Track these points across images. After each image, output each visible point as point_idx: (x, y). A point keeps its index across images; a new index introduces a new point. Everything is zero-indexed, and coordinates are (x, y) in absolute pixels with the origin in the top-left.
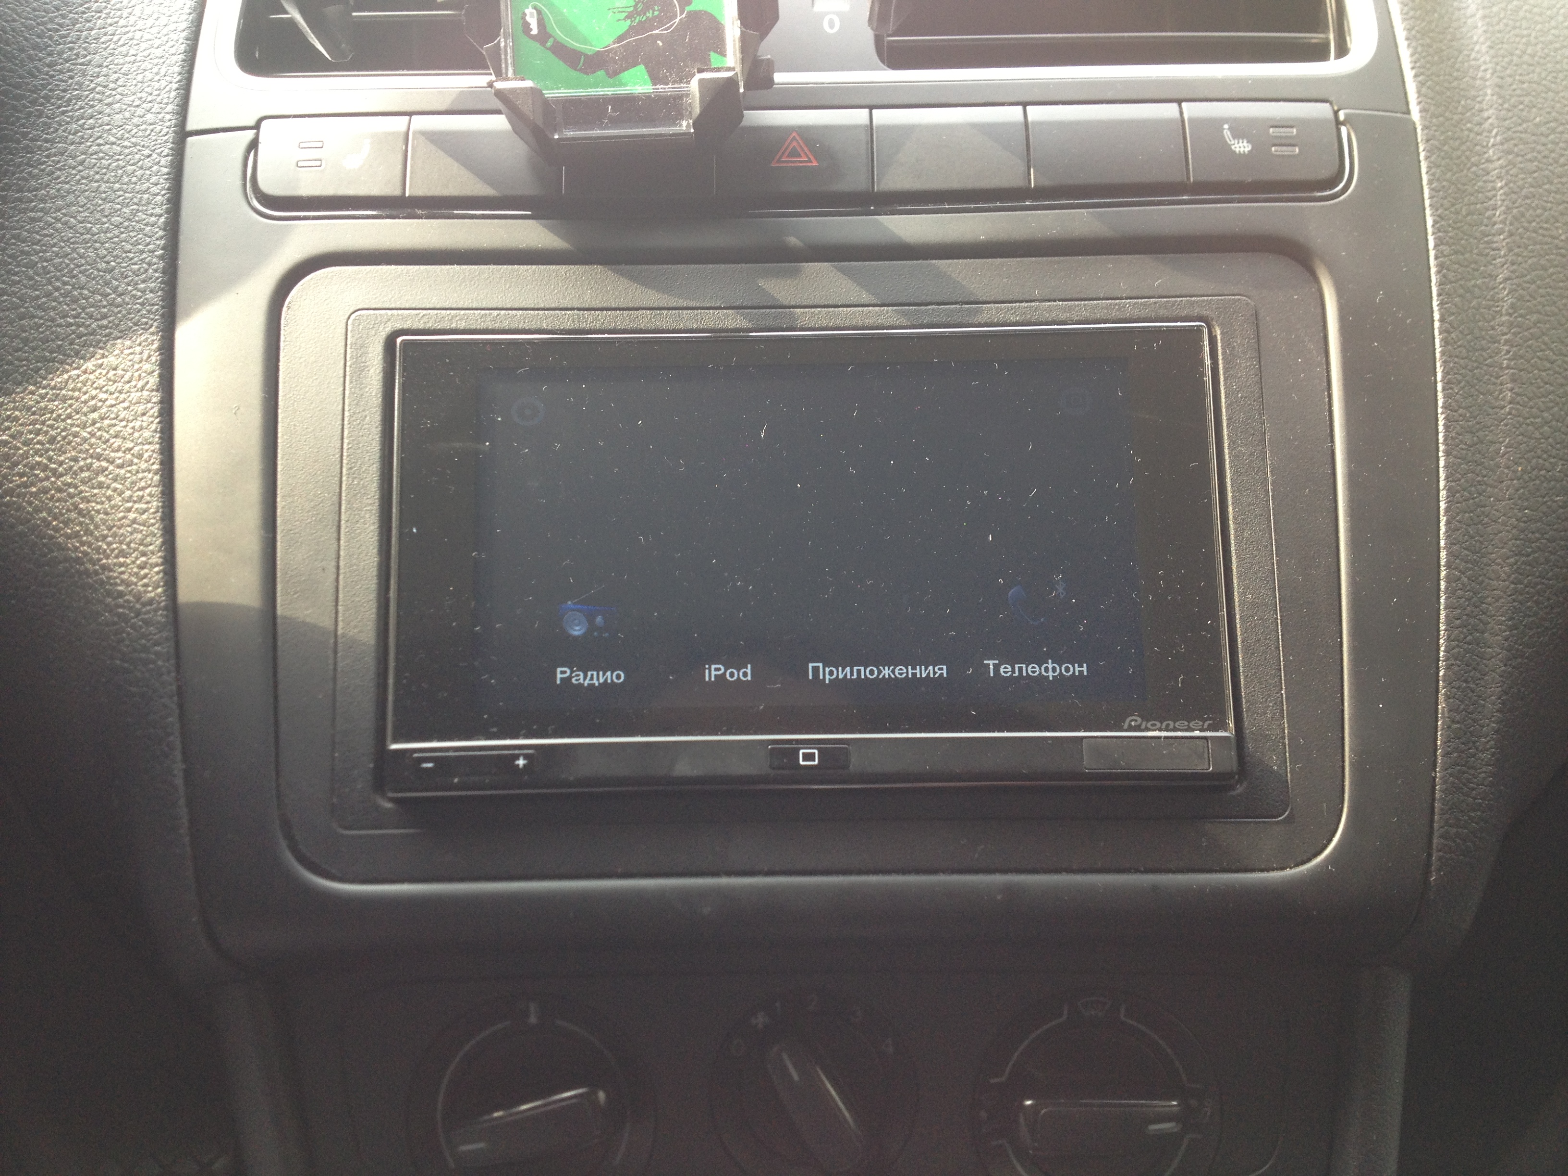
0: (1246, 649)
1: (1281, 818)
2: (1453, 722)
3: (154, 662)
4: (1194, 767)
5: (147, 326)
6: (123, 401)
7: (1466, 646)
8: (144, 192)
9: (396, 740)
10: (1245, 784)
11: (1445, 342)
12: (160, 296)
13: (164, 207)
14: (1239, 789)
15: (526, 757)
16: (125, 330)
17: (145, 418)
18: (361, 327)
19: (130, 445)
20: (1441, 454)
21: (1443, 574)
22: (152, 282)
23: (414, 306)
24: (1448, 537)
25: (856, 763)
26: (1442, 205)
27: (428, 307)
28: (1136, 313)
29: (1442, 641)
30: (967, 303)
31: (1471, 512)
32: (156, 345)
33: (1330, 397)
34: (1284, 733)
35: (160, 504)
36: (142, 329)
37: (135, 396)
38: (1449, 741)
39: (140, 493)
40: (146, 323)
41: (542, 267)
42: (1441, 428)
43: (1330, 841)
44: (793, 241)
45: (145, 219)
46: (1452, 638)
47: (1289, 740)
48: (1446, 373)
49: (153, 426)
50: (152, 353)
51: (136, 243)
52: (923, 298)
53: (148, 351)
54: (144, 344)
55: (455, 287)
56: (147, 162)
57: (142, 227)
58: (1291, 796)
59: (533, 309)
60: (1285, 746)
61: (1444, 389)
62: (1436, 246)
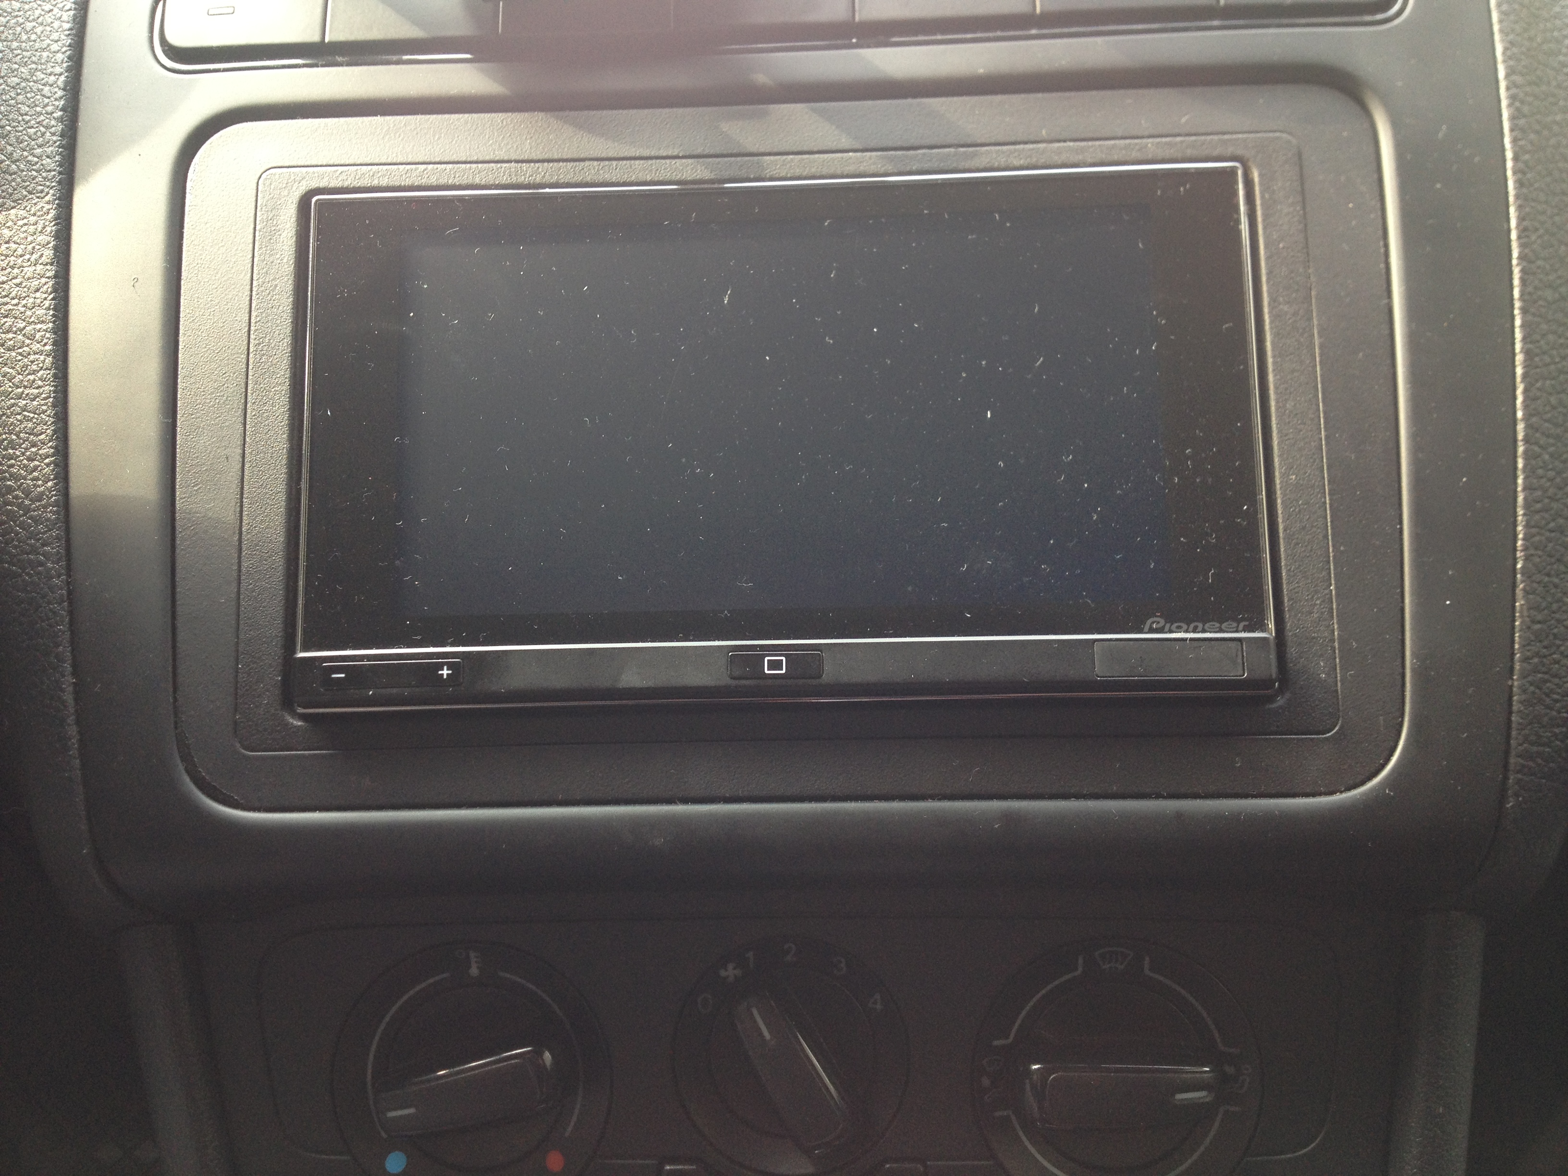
0: (1289, 538)
1: (1330, 734)
2: (1533, 622)
3: (41, 564)
4: (1226, 674)
5: (42, 195)
6: (16, 278)
7: (1548, 534)
8: (43, 50)
9: (305, 649)
10: (1288, 695)
11: (1520, 184)
12: (58, 161)
13: (65, 65)
14: (1280, 701)
15: (450, 666)
16: (19, 199)
17: (38, 295)
18: (272, 187)
19: (21, 325)
20: (1516, 312)
21: (1521, 449)
22: (49, 146)
23: (331, 163)
24: (1526, 407)
25: (830, 673)
26: (1513, 30)
27: (347, 163)
28: (1160, 154)
29: (1519, 528)
30: (963, 146)
31: (1554, 379)
32: (53, 213)
33: (1386, 246)
34: (1334, 635)
35: (52, 389)
36: (38, 197)
37: (29, 271)
38: (1529, 644)
39: (32, 377)
40: (42, 191)
41: (475, 116)
42: (1516, 282)
43: (1388, 760)
44: (761, 78)
45: (43, 79)
46: (1533, 523)
47: (1339, 643)
48: (1521, 219)
49: (47, 303)
50: (47, 223)
51: (33, 105)
52: (913, 142)
53: (43, 221)
54: (39, 213)
55: (378, 140)
56: (48, 19)
57: (41, 87)
58: (1341, 708)
59: (465, 162)
60: (1334, 651)
61: (1519, 237)
62: (1507, 76)
